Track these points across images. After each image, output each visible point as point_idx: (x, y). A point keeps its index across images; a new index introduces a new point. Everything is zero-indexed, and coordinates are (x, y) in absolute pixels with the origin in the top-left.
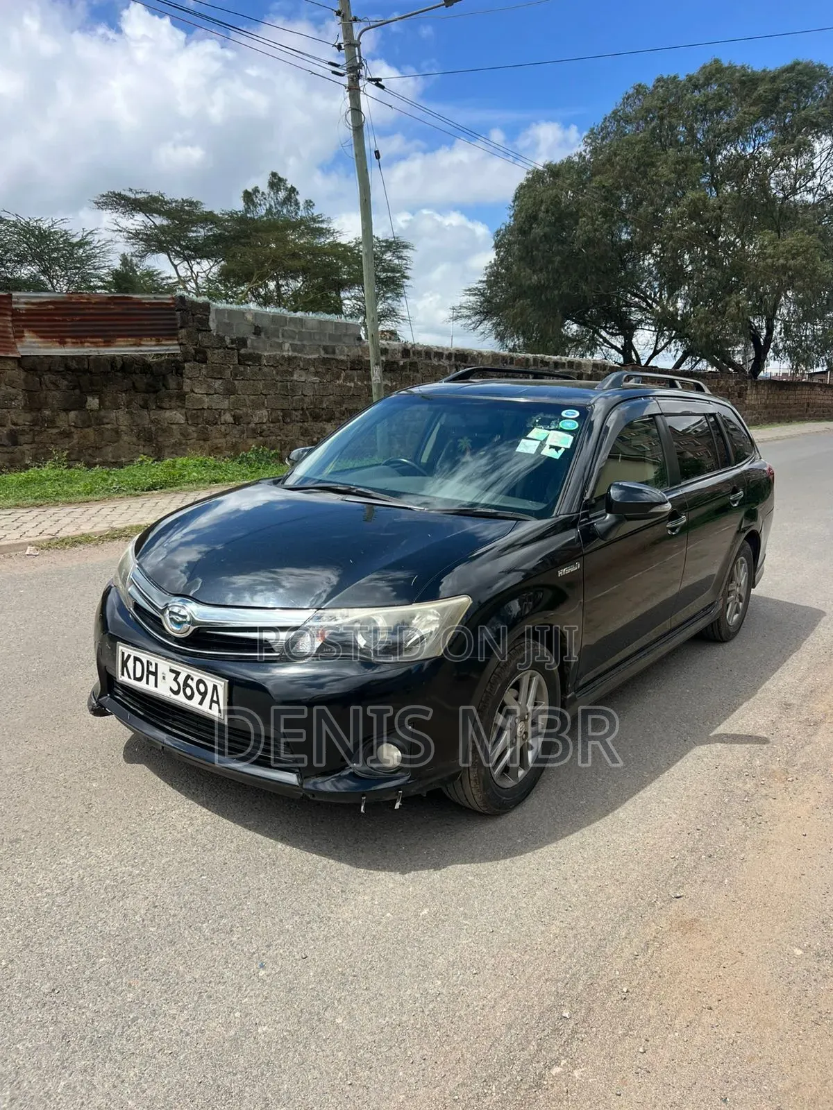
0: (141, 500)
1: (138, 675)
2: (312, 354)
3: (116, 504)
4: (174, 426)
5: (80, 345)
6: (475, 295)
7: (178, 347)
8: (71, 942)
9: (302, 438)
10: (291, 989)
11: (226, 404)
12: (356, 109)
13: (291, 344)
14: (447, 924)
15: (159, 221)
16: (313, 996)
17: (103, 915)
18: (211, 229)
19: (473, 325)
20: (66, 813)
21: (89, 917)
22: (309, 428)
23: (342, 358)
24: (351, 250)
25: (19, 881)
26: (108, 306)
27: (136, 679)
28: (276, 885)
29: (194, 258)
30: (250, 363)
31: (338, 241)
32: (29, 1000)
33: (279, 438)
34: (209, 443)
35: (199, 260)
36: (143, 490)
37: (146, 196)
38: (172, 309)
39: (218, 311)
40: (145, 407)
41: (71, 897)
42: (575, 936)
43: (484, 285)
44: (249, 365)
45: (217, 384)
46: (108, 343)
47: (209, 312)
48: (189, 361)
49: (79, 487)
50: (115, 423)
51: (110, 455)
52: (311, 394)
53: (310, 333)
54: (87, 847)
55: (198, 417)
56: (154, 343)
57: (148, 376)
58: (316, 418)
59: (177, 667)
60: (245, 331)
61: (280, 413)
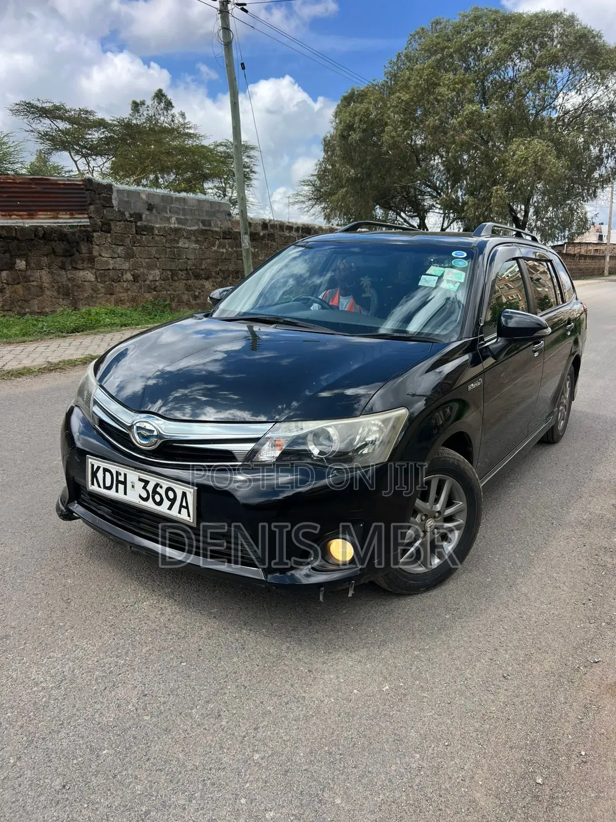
0: (68, 340)
1: (108, 484)
2: (193, 226)
3: (49, 343)
4: (86, 283)
5: (8, 217)
6: (309, 185)
7: (88, 220)
8: (73, 735)
9: (186, 292)
10: (287, 771)
11: (126, 266)
12: (226, 29)
13: (176, 218)
14: (408, 697)
15: (63, 125)
16: (308, 778)
17: (99, 707)
18: (103, 132)
19: (306, 209)
20: (48, 609)
21: (85, 708)
22: (192, 285)
23: (217, 229)
24: (211, 151)
25: (15, 676)
26: (30, 186)
27: (105, 487)
28: (250, 667)
29: (90, 155)
30: (145, 233)
31: (202, 144)
32: (43, 798)
33: (169, 292)
34: (114, 296)
35: (94, 157)
36: (68, 333)
37: (51, 105)
38: (82, 189)
39: (118, 191)
40: (63, 267)
41: (66, 689)
42: (522, 703)
43: (315, 178)
44: (144, 235)
45: (120, 250)
46: (31, 216)
47: (112, 192)
48: (98, 231)
49: (15, 330)
50: (39, 281)
51: (36, 307)
52: (193, 258)
53: (191, 210)
54: (72, 640)
55: (105, 276)
56: (68, 216)
57: (65, 243)
58: (197, 277)
59: (145, 477)
60: (140, 208)
61: (169, 273)
